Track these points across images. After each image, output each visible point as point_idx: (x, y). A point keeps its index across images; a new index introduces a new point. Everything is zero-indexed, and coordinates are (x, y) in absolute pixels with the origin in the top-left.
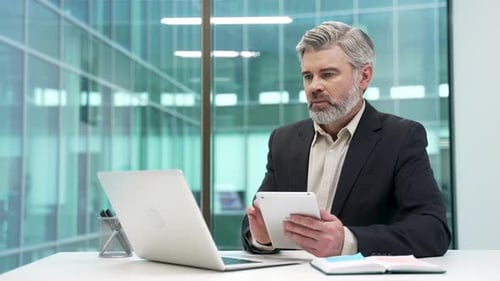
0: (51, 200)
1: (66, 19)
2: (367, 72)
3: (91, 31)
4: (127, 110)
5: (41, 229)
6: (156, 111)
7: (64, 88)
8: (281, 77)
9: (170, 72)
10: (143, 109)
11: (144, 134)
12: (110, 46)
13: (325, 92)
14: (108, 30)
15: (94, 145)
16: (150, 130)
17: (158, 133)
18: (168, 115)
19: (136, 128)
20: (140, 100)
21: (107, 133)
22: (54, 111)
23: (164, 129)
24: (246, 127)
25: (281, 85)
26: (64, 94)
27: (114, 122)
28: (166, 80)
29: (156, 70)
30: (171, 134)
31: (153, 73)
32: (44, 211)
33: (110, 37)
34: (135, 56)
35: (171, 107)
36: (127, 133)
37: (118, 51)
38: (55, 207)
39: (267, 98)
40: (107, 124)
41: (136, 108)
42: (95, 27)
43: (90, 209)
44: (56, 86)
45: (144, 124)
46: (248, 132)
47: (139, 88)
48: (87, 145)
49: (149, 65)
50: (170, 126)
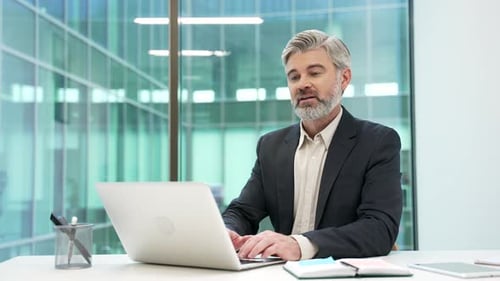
0: (27, 197)
1: (41, 17)
2: (347, 75)
3: (67, 28)
4: (103, 106)
5: (17, 226)
6: (132, 108)
7: (40, 85)
8: (257, 75)
9: (147, 70)
10: (120, 105)
11: (120, 132)
12: (86, 44)
13: (313, 88)
14: (84, 28)
15: (71, 141)
16: (126, 127)
17: (135, 130)
18: (145, 113)
19: (113, 125)
20: (117, 96)
21: (83, 130)
22: (30, 107)
23: (141, 126)
24: (222, 124)
25: (258, 82)
26: (40, 91)
27: (90, 119)
28: (143, 78)
29: (133, 68)
30: (147, 130)
31: (129, 70)
32: (19, 208)
33: (86, 34)
34: (111, 54)
35: (147, 104)
36: (103, 129)
37: (94, 49)
38: (31, 203)
39: (244, 95)
40: (84, 120)
41: (112, 104)
42: (71, 24)
43: (66, 206)
44: (32, 82)
45: (121, 121)
46: (225, 129)
47: (116, 85)
48: (63, 141)
49: (125, 63)
50: (147, 123)
